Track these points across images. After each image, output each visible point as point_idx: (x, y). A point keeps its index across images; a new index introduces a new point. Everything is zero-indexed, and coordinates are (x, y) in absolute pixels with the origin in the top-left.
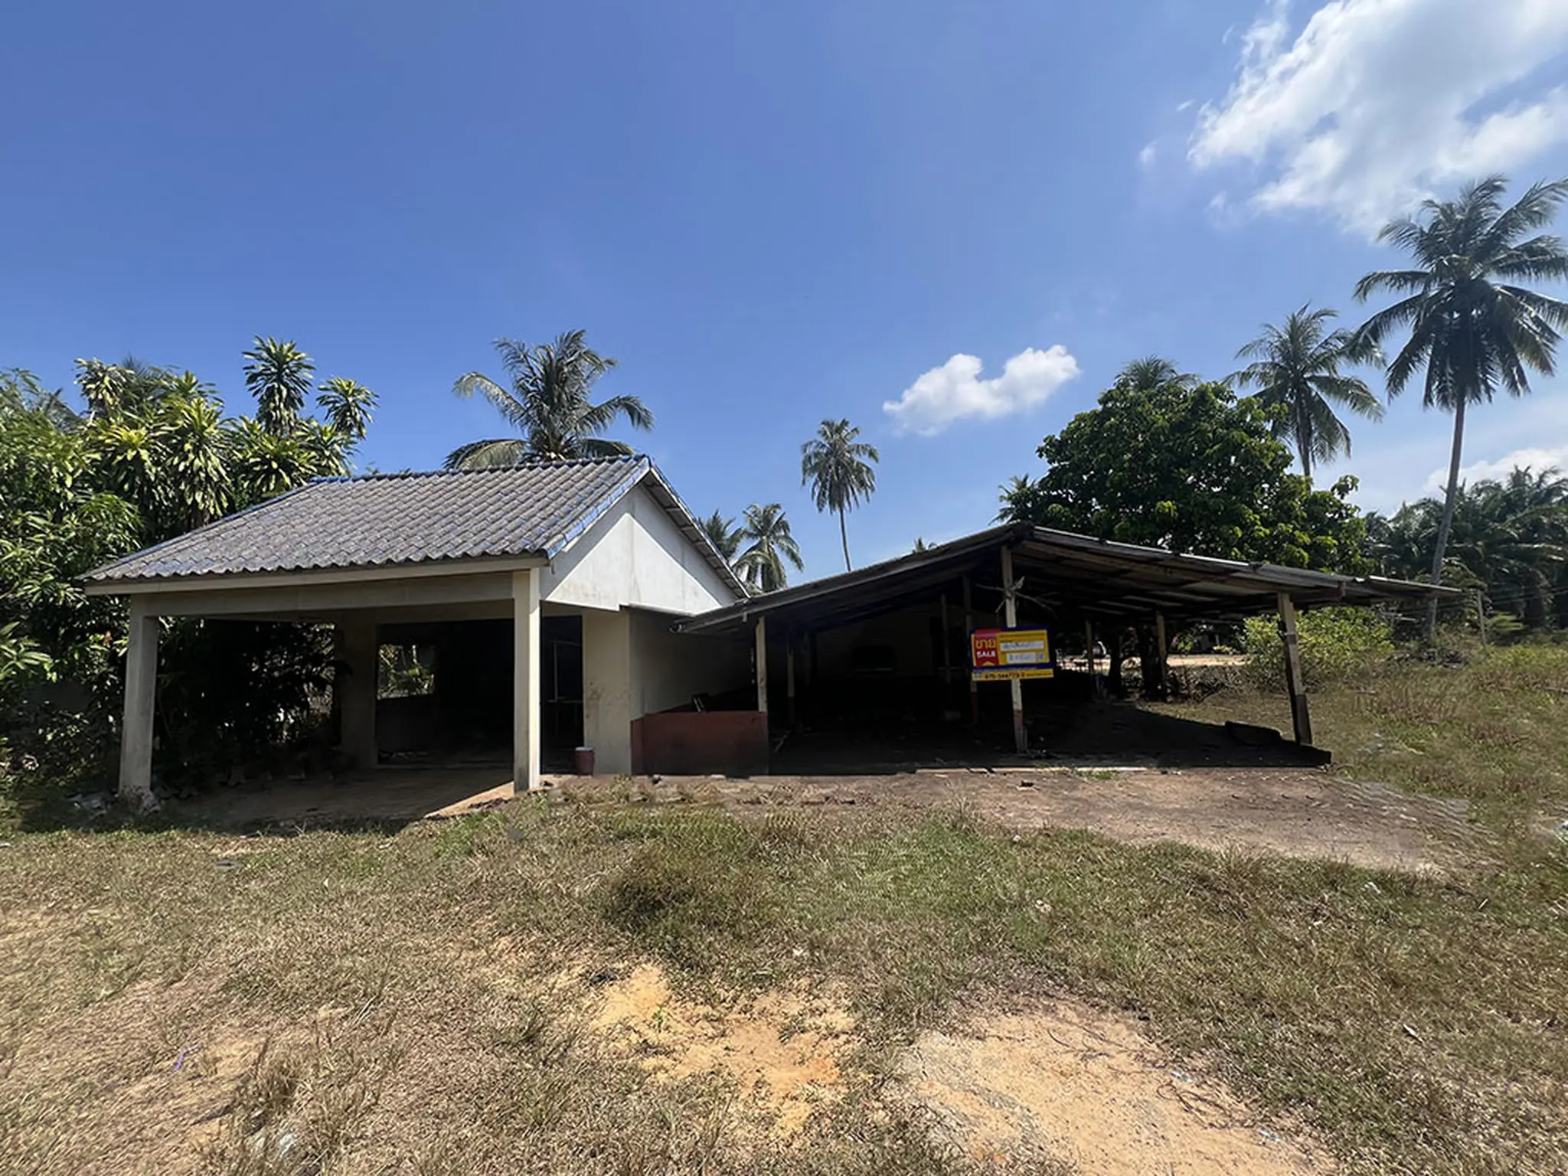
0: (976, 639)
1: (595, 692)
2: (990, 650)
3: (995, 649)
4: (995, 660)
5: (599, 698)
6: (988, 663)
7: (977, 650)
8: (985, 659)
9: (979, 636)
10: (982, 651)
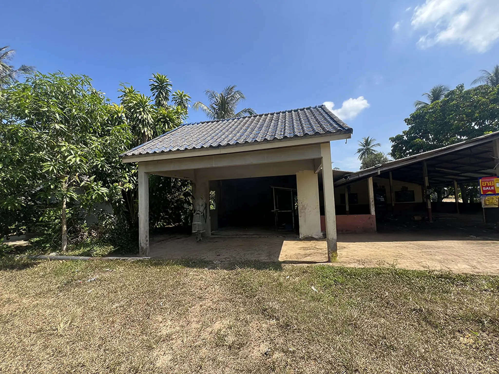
0: (482, 182)
1: (303, 206)
2: (491, 187)
3: (494, 186)
4: (494, 191)
5: (305, 209)
6: (490, 193)
7: (483, 187)
8: (488, 191)
9: (483, 180)
10: (486, 187)
